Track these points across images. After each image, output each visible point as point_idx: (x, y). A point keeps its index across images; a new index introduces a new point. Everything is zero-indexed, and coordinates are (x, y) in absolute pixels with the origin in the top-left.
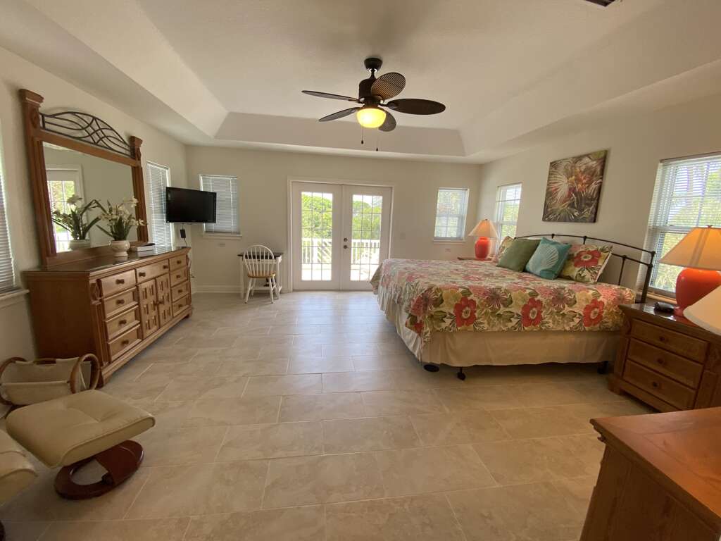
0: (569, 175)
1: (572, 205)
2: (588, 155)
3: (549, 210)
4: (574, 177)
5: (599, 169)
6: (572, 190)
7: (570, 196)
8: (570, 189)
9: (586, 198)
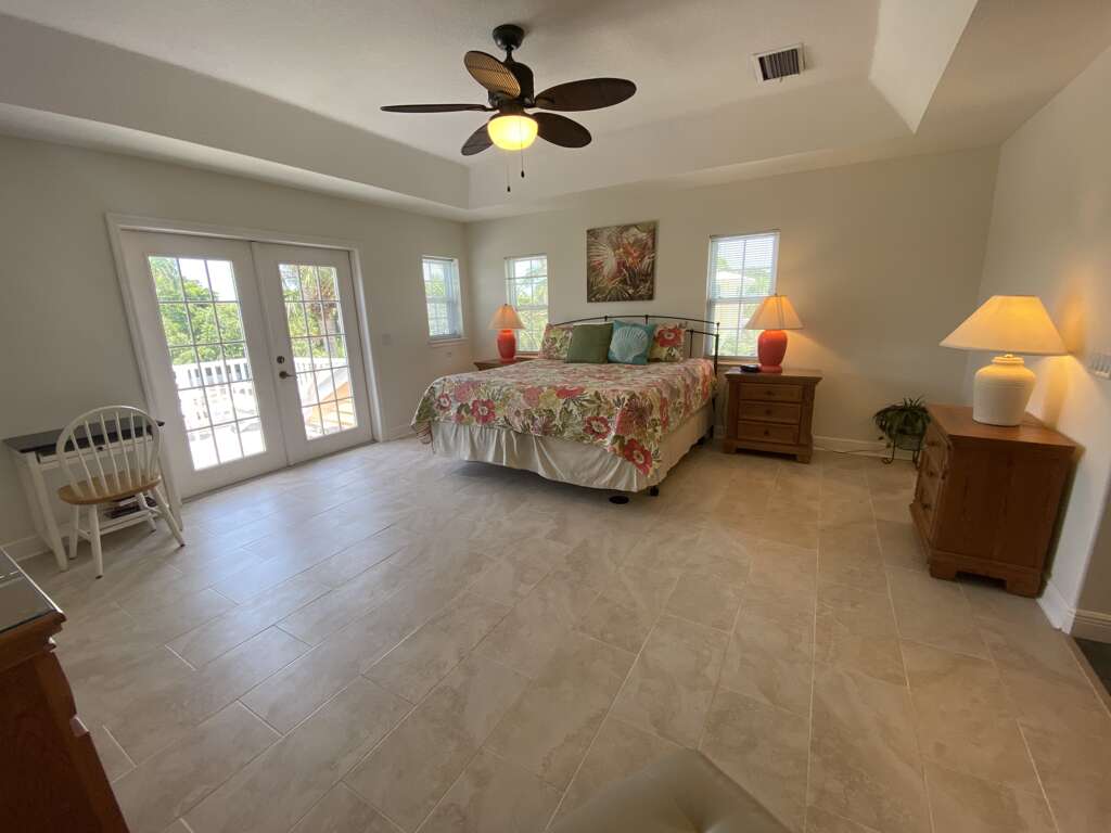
0: (616, 247)
1: (624, 282)
2: (635, 226)
3: (595, 288)
4: (621, 250)
5: (650, 243)
6: (621, 264)
7: (620, 271)
8: (619, 263)
9: (639, 273)
